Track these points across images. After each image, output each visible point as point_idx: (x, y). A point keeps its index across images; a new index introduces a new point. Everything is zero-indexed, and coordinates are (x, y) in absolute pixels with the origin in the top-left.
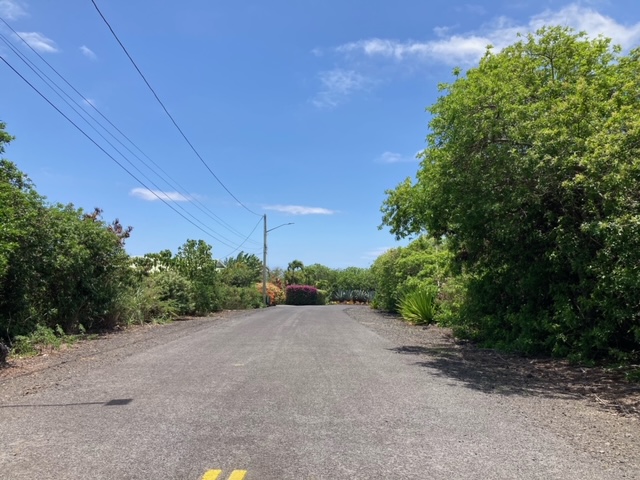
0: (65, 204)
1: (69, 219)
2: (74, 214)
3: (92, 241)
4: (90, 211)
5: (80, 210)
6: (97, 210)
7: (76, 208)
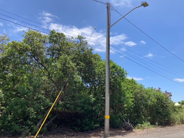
0: (151, 87)
1: (152, 91)
2: (153, 90)
3: (158, 97)
4: (157, 89)
5: (155, 88)
6: (159, 88)
7: (154, 88)
